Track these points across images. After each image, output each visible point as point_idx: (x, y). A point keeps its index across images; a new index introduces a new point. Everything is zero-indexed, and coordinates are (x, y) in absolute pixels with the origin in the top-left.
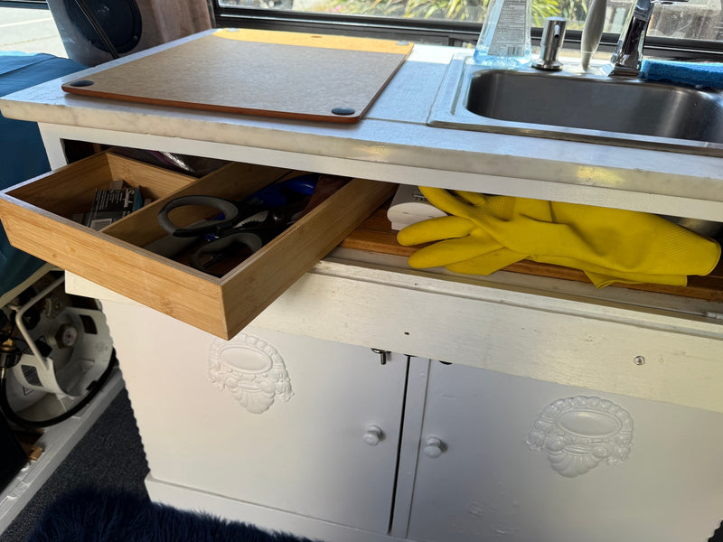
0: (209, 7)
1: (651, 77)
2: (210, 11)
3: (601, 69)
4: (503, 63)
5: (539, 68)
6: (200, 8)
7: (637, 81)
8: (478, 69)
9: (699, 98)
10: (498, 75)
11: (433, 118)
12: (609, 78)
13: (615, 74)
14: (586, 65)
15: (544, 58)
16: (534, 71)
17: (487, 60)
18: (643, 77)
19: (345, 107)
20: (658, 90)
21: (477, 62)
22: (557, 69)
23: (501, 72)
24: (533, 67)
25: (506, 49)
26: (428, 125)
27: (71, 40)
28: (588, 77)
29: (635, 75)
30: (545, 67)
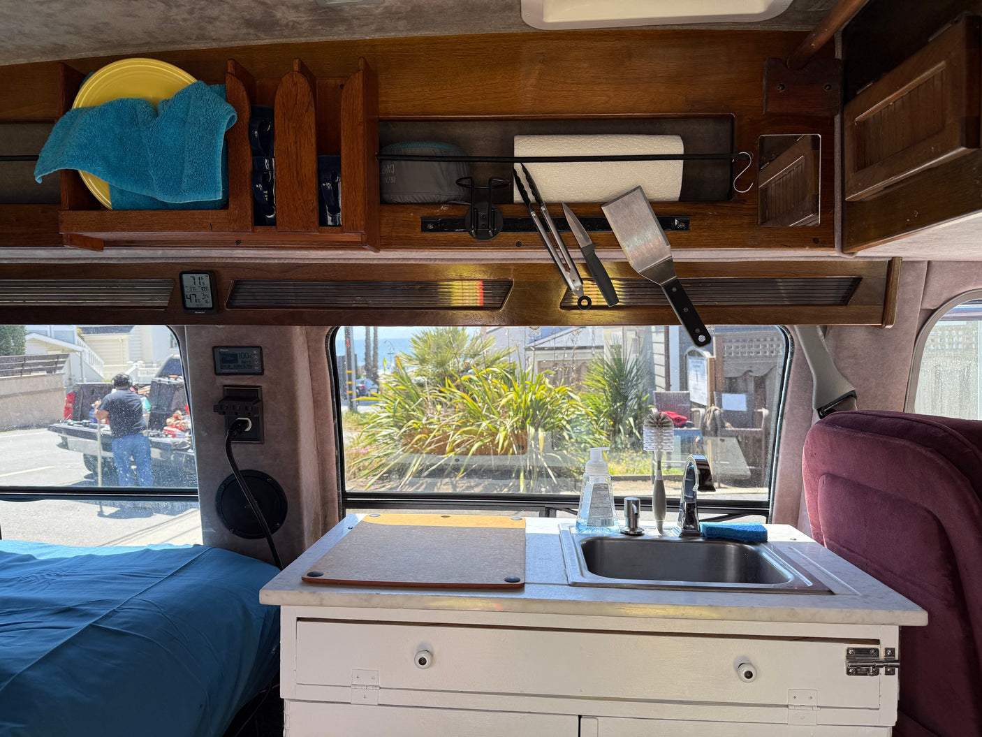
0: (338, 493)
1: (710, 537)
2: (339, 496)
3: (672, 531)
4: (599, 532)
5: (626, 533)
6: (331, 495)
7: (701, 540)
8: (583, 537)
9: (746, 550)
10: (599, 541)
11: (571, 580)
12: (680, 539)
13: (683, 535)
14: (660, 530)
15: (629, 526)
16: (623, 536)
17: (586, 529)
18: (704, 536)
19: (512, 577)
20: (717, 545)
21: (580, 530)
22: (640, 534)
23: (601, 539)
24: (622, 533)
25: (600, 521)
26: (570, 585)
27: (212, 530)
28: (665, 538)
29: (698, 535)
30: (631, 533)
